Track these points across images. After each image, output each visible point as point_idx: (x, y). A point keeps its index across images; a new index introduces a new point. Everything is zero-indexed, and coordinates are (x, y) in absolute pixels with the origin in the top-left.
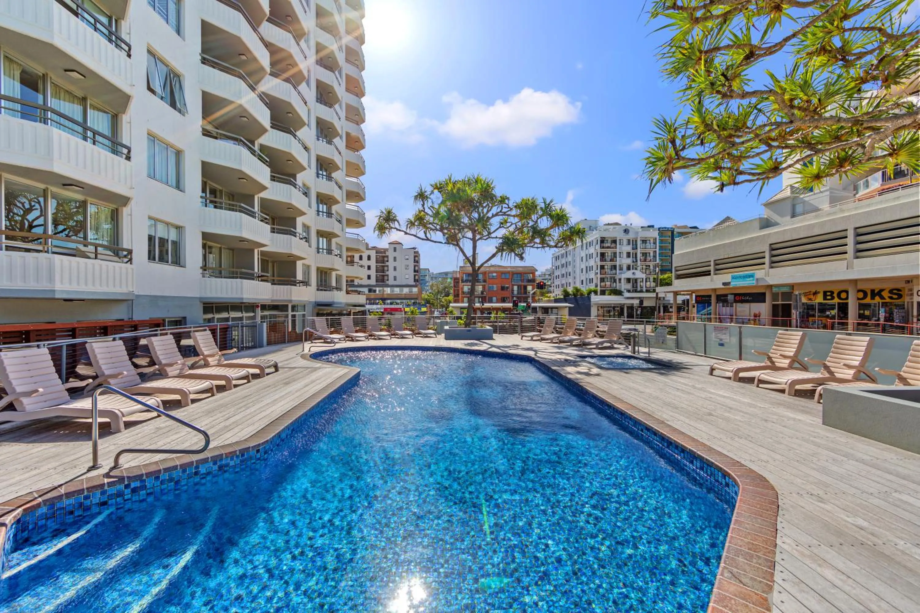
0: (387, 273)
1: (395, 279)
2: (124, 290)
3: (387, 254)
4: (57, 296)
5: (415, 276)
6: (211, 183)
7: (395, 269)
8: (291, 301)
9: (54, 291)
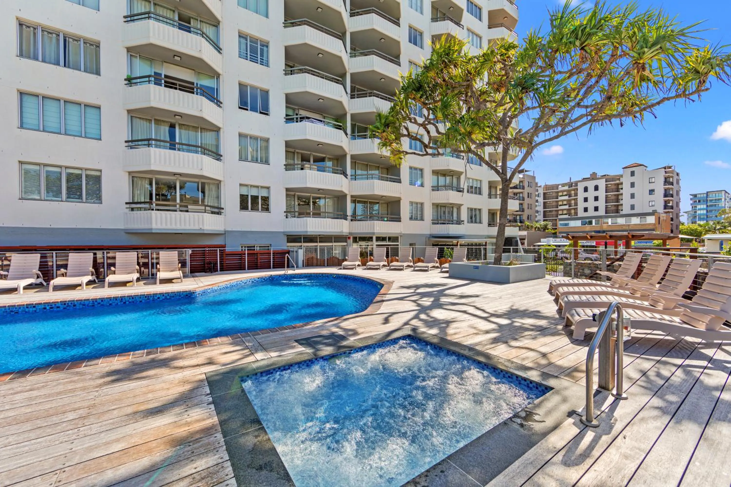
0: (621, 202)
1: (633, 207)
2: (197, 227)
3: (622, 180)
4: (153, 231)
5: (666, 202)
6: (314, 154)
7: (633, 196)
8: (374, 233)
9: (152, 229)
